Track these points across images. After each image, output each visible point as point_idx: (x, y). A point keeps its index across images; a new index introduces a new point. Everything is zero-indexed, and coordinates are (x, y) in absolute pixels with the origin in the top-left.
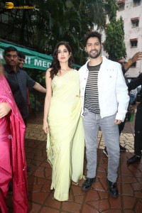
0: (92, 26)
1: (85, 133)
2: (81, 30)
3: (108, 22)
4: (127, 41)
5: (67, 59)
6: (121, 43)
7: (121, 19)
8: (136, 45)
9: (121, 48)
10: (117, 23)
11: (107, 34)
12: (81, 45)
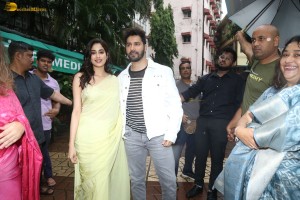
0: (133, 15)
1: (128, 161)
2: (118, 19)
3: (153, 10)
4: (177, 35)
5: (104, 62)
6: (170, 37)
7: (170, 7)
8: (189, 41)
9: (170, 43)
10: (165, 12)
11: (152, 25)
12: (118, 39)
